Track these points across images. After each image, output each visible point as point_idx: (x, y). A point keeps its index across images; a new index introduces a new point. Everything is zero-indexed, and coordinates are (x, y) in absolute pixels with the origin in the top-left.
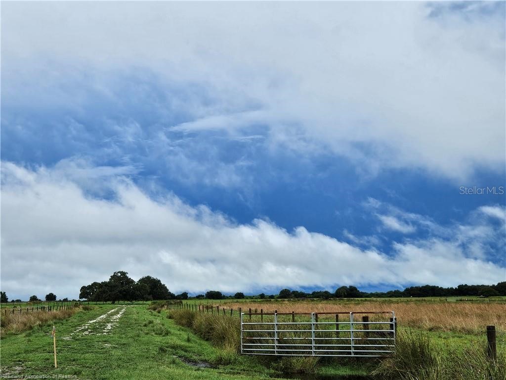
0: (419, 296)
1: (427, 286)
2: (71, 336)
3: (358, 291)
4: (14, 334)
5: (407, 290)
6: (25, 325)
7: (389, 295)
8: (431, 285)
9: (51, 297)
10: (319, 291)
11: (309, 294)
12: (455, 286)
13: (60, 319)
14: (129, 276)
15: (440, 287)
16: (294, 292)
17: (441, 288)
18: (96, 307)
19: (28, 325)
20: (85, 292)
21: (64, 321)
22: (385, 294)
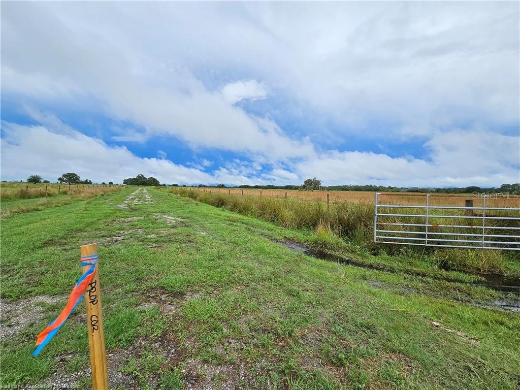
2: (126, 204)
4: (81, 200)
6: (93, 194)
9: (111, 183)
13: (115, 191)
14: (145, 176)
18: (132, 187)
19: (95, 194)
20: (125, 182)
21: (118, 193)
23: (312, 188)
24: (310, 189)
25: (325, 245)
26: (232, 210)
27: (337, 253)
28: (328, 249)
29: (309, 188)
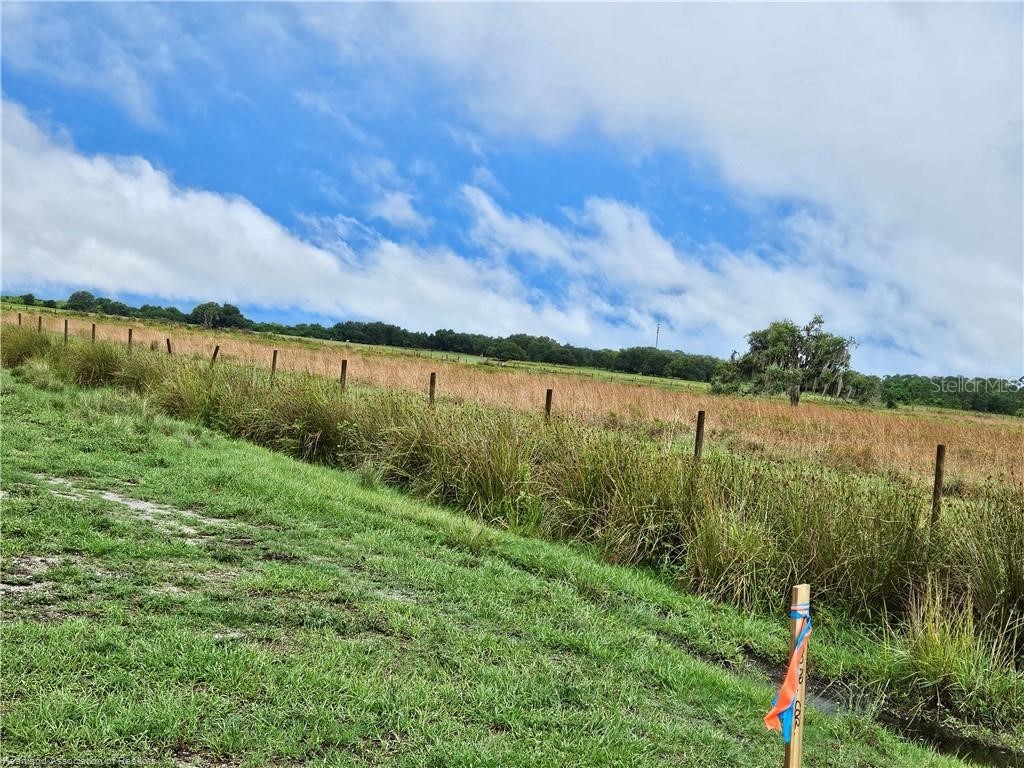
0: (361, 340)
1: (379, 325)
3: (242, 316)
5: (339, 326)
7: (302, 333)
8: (387, 322)
10: (157, 306)
11: (134, 310)
12: (431, 331)
15: (402, 329)
16: (101, 301)
17: (405, 332)
22: (293, 329)
23: (792, 379)
24: (779, 384)
25: (946, 696)
26: (397, 482)
27: (1005, 736)
28: (958, 715)
29: (774, 377)
